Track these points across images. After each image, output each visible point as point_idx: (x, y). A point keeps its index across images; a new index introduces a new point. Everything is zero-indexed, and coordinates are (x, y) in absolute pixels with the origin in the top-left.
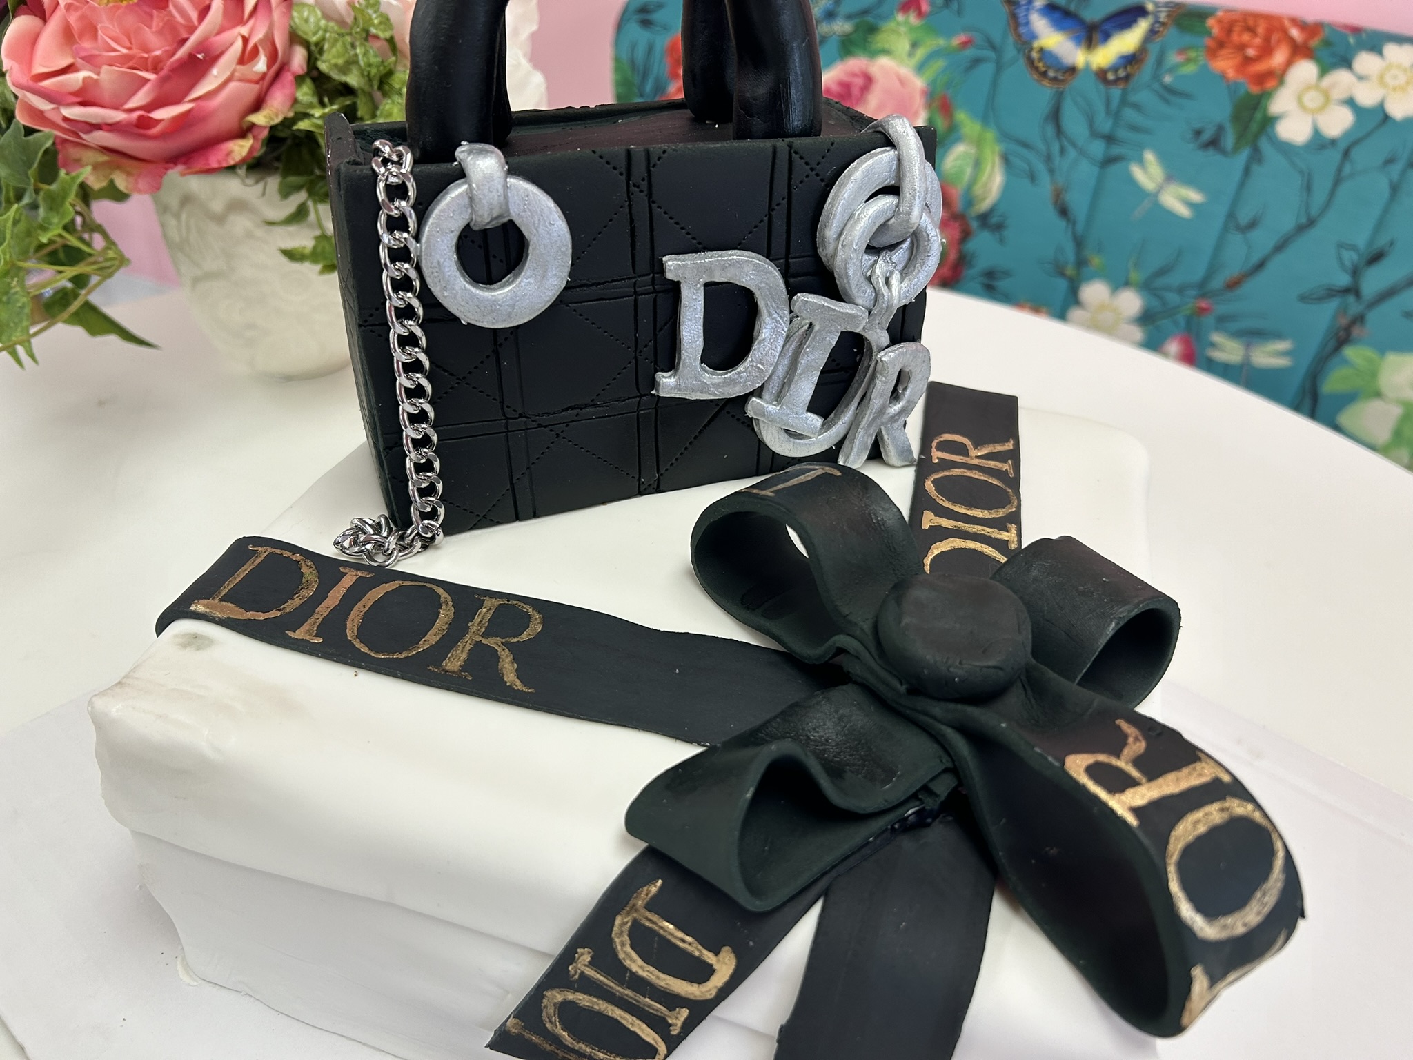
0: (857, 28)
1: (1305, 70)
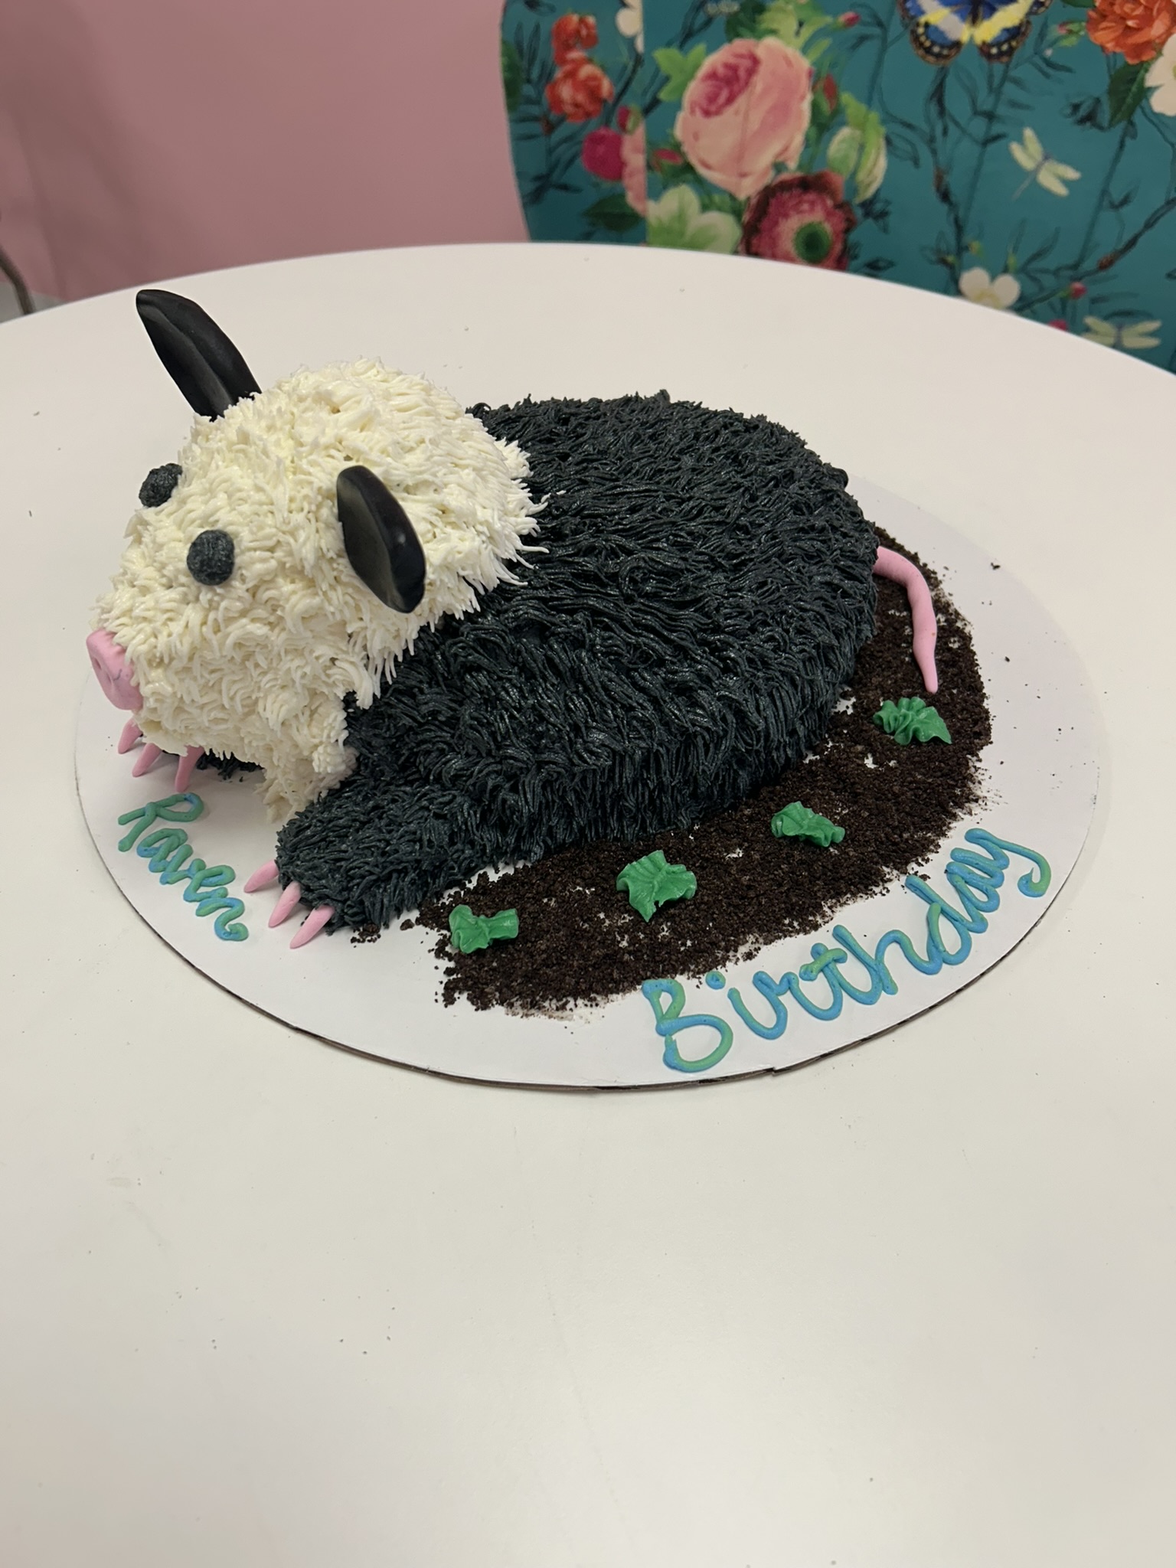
0: (744, 7)
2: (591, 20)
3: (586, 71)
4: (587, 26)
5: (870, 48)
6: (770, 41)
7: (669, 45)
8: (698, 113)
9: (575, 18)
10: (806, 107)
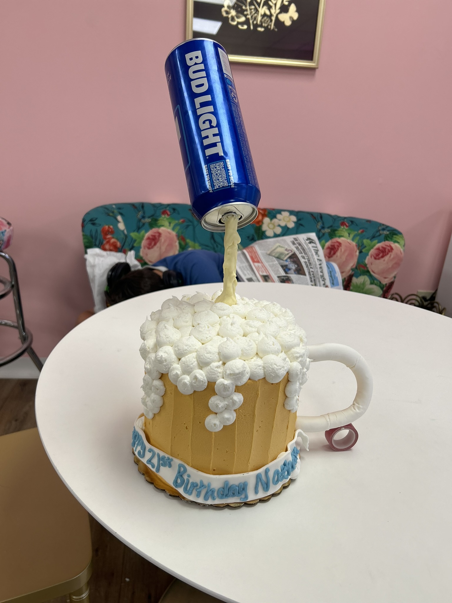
0: (152, 220)
1: (267, 220)
2: (111, 227)
3: (113, 240)
4: (110, 228)
5: (191, 228)
6: (162, 228)
7: (134, 231)
8: (146, 249)
9: (107, 227)
10: (177, 244)
